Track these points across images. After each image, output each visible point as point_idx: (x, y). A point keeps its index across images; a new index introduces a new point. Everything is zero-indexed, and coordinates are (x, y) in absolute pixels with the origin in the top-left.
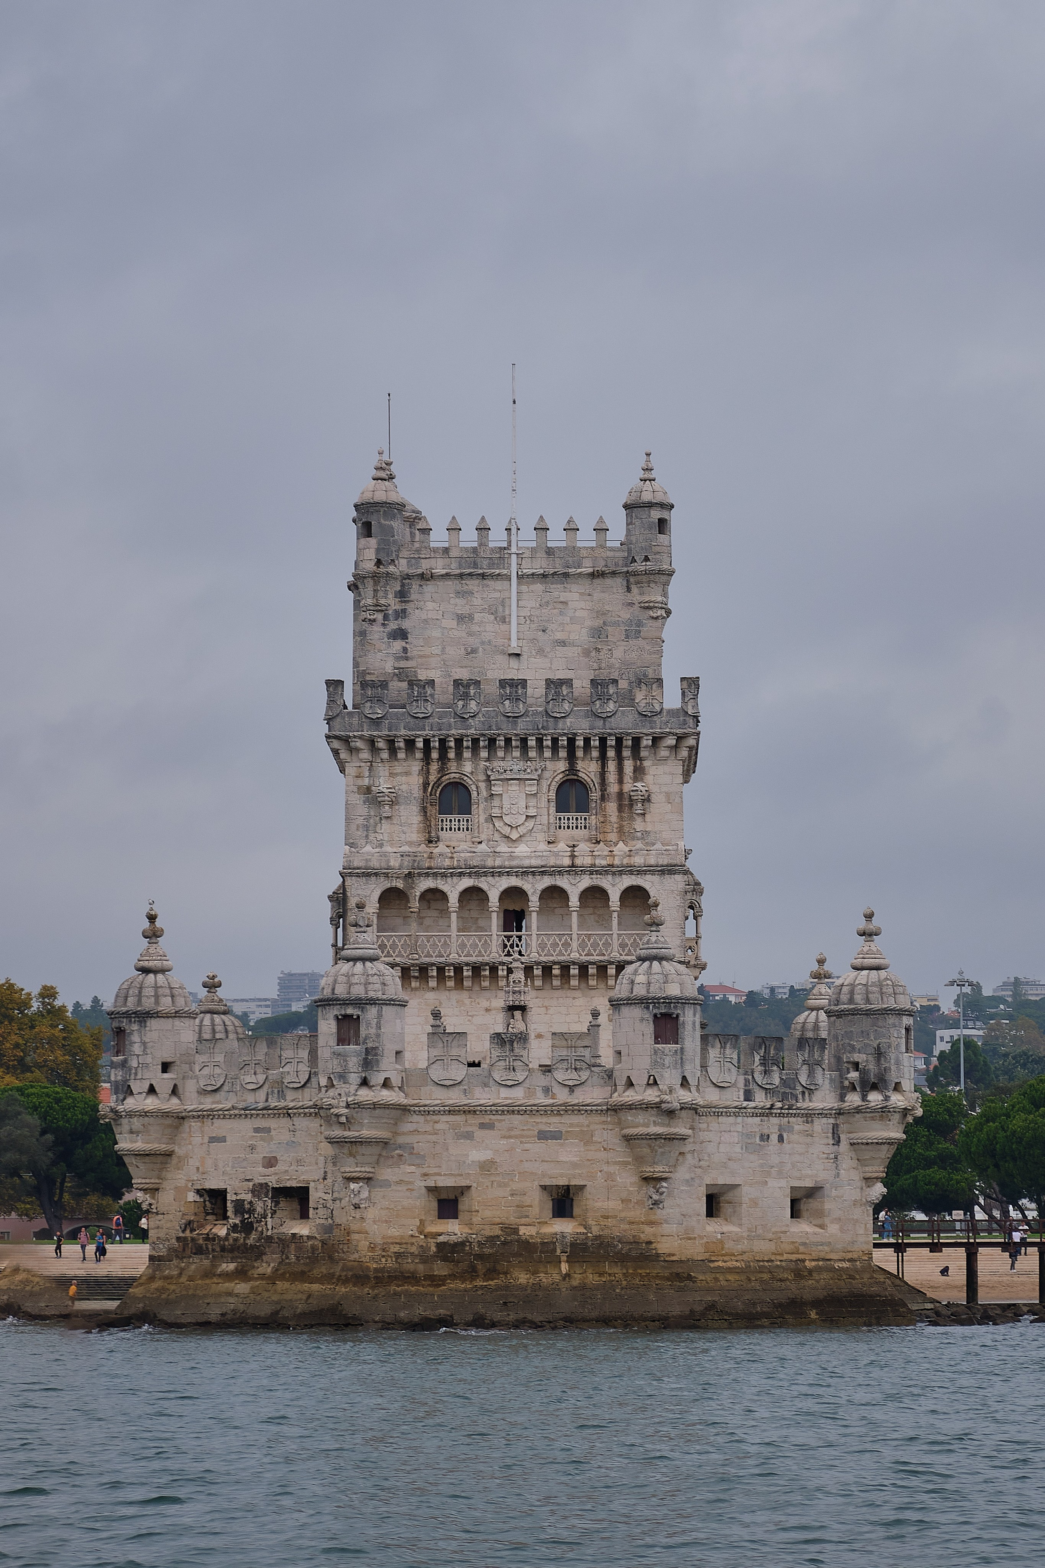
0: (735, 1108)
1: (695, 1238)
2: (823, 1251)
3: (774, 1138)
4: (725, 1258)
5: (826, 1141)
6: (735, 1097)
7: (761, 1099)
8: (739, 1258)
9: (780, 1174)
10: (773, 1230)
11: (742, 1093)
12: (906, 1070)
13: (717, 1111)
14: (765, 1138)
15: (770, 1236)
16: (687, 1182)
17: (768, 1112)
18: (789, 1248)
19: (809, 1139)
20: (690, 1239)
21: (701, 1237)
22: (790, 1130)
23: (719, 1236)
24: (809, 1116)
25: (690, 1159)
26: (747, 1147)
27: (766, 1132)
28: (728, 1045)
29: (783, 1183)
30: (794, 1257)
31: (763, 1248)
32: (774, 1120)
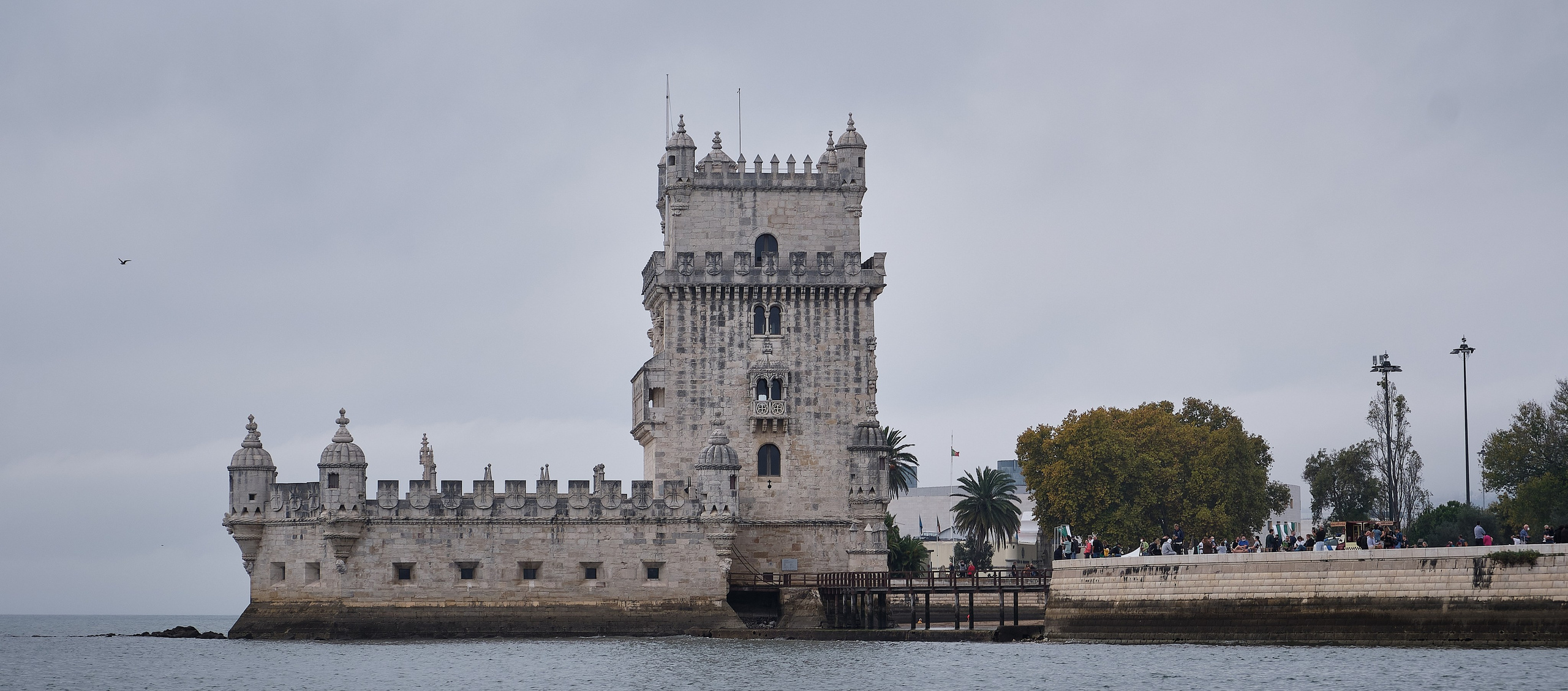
0: (280, 521)
1: (266, 591)
2: (319, 597)
3: (299, 537)
4: (278, 601)
5: (320, 538)
6: (282, 516)
7: (293, 516)
8: (283, 601)
9: (301, 557)
10: (298, 586)
11: (285, 514)
12: (327, 498)
13: (276, 524)
14: (295, 537)
15: (297, 589)
16: (263, 561)
17: (294, 523)
18: (304, 595)
19: (313, 537)
20: (264, 591)
21: (268, 590)
22: (306, 533)
23: (276, 589)
24: (313, 524)
25: (264, 550)
26: (287, 542)
27: (295, 534)
28: (278, 489)
29: (302, 561)
30: (306, 600)
31: (294, 595)
32: (299, 527)
